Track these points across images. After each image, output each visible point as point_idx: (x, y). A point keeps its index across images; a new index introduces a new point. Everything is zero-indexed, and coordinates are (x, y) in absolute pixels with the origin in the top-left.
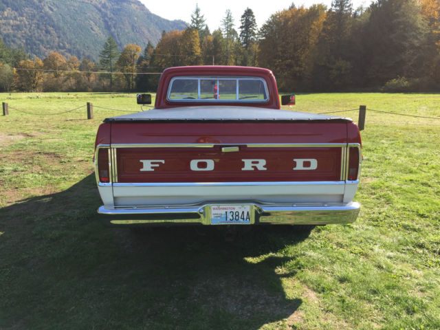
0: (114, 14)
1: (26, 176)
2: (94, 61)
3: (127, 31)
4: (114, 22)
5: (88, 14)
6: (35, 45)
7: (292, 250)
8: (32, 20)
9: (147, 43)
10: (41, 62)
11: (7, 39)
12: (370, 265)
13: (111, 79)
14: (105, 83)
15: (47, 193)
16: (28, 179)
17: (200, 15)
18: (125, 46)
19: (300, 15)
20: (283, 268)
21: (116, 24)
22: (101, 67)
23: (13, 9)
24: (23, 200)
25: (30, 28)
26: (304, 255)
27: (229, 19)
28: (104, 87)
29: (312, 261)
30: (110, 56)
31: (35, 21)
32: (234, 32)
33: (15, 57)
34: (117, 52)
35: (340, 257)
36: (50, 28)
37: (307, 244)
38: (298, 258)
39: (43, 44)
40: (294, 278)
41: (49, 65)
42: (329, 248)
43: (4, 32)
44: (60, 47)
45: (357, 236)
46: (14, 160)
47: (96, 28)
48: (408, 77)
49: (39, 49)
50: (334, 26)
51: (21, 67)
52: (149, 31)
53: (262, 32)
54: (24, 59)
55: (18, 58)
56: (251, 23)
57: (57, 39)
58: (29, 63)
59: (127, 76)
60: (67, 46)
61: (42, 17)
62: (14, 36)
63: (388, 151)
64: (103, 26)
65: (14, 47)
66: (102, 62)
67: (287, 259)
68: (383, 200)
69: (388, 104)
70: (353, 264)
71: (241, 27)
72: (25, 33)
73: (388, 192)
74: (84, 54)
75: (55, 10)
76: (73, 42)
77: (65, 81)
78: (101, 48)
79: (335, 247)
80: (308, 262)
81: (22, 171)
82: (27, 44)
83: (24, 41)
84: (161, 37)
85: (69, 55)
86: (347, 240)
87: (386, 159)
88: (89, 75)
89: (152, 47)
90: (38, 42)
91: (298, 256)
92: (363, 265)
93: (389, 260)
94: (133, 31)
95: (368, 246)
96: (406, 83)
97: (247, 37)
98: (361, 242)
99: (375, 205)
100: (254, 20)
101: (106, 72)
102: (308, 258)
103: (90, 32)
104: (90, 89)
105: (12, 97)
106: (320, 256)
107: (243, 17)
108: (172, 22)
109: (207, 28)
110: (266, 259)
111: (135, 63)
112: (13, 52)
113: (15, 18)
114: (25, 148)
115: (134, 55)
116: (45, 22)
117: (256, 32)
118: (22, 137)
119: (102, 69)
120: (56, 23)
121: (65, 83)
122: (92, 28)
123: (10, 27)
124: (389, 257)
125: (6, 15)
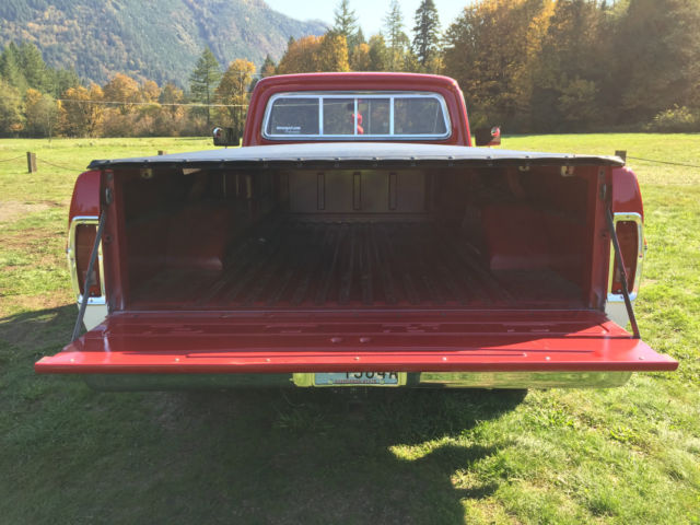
0: (213, 13)
1: (27, 275)
2: (182, 88)
3: (233, 39)
4: (213, 25)
5: (174, 14)
6: (92, 64)
7: (490, 431)
8: (87, 24)
9: (265, 58)
10: (99, 91)
11: (49, 55)
12: (653, 470)
13: (208, 116)
14: (199, 123)
15: (53, 305)
16: (27, 279)
17: (349, 11)
18: (231, 64)
19: (511, 7)
20: (470, 475)
21: (216, 29)
22: (194, 98)
23: (58, 8)
24: (7, 318)
25: (84, 38)
26: (514, 443)
27: (395, 17)
28: (197, 128)
29: (530, 458)
30: (207, 80)
31: (92, 26)
32: (403, 38)
33: (61, 83)
34: (217, 73)
35: (589, 449)
36: (115, 37)
37: (520, 417)
38: (501, 453)
39: (103, 61)
40: (492, 500)
41: (113, 94)
42: (566, 428)
43: (45, 44)
44: (129, 67)
45: (622, 401)
46: (15, 245)
47: (185, 36)
48: (692, 108)
49: (98, 70)
50: (568, 24)
51: (68, 98)
52: (269, 39)
53: (449, 35)
54: (74, 87)
55: (64, 85)
56: (431, 21)
57: (126, 54)
58: (82, 92)
59: (233, 111)
60: (141, 63)
61: (102, 19)
62: (60, 50)
63: (669, 229)
64: (197, 33)
65: (60, 66)
66: (194, 89)
67: (478, 453)
68: (667, 322)
69: (659, 150)
70: (617, 466)
71: (416, 29)
72: (77, 45)
73: (676, 307)
74: (166, 78)
75: (122, 7)
76: (150, 58)
77: (138, 120)
78: (192, 67)
79: (577, 424)
80: (524, 460)
81: (23, 265)
82: (79, 62)
83: (75, 58)
84: (286, 48)
85: (144, 79)
86: (602, 410)
87: (666, 245)
88: (174, 109)
89: (273, 64)
90: (95, 59)
91: (501, 448)
92: (640, 472)
93: (691, 457)
94: (244, 39)
95: (647, 423)
96: (688, 117)
97: (424, 45)
98: (631, 414)
99: (652, 333)
100: (437, 17)
101: (201, 105)
102: (523, 451)
103: (176, 42)
104: (175, 133)
105: (51, 145)
106: (548, 447)
107: (418, 11)
108: (304, 23)
109: (360, 32)
110: (436, 451)
111: (246, 90)
112: (58, 76)
113: (61, 22)
114: (42, 225)
115: (245, 76)
116: (107, 27)
117: (439, 36)
118: (45, 207)
119: (194, 101)
120: (123, 29)
121: (138, 124)
122: (179, 36)
123: (53, 37)
124: (691, 450)
125: (47, 17)
